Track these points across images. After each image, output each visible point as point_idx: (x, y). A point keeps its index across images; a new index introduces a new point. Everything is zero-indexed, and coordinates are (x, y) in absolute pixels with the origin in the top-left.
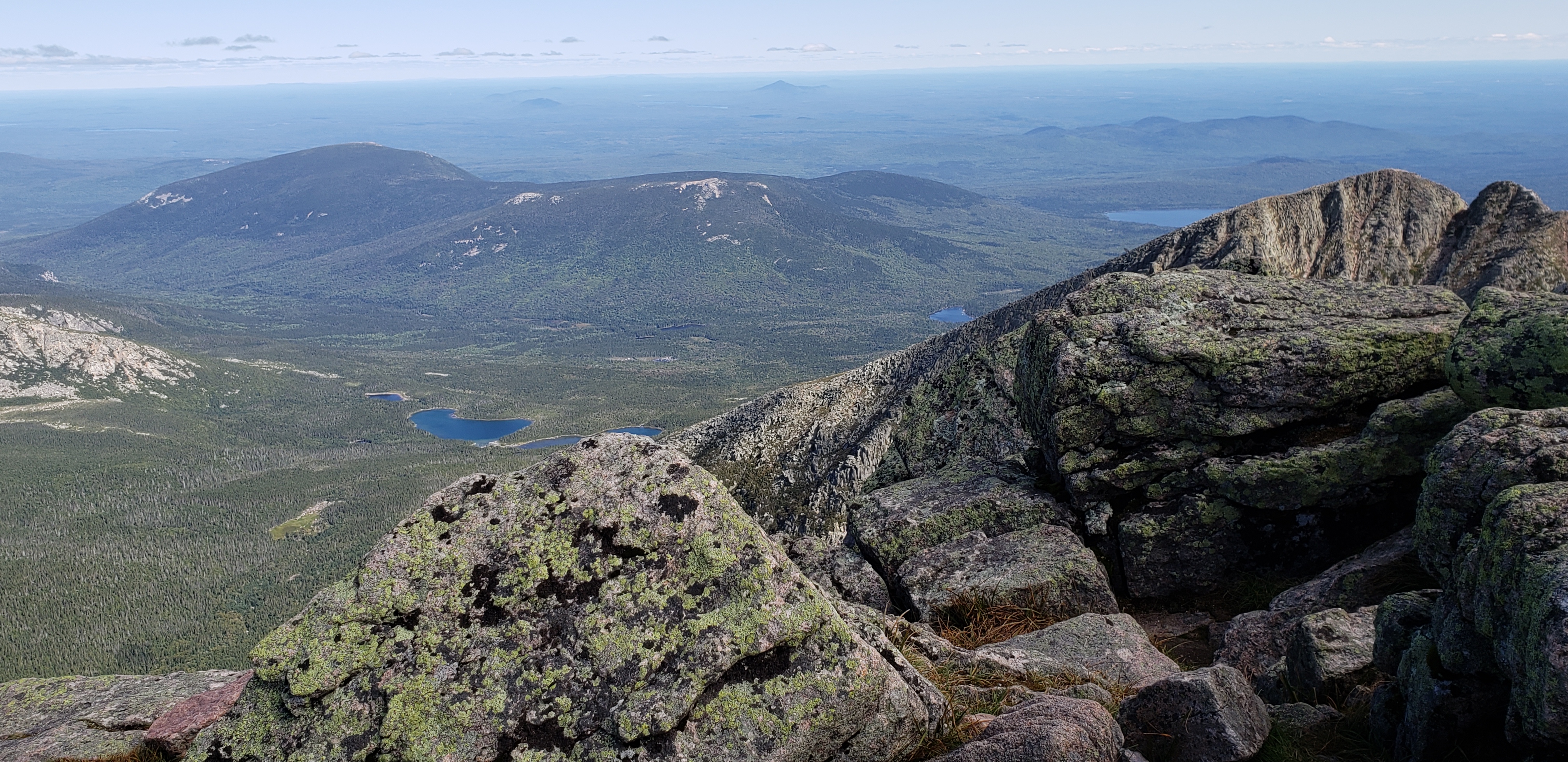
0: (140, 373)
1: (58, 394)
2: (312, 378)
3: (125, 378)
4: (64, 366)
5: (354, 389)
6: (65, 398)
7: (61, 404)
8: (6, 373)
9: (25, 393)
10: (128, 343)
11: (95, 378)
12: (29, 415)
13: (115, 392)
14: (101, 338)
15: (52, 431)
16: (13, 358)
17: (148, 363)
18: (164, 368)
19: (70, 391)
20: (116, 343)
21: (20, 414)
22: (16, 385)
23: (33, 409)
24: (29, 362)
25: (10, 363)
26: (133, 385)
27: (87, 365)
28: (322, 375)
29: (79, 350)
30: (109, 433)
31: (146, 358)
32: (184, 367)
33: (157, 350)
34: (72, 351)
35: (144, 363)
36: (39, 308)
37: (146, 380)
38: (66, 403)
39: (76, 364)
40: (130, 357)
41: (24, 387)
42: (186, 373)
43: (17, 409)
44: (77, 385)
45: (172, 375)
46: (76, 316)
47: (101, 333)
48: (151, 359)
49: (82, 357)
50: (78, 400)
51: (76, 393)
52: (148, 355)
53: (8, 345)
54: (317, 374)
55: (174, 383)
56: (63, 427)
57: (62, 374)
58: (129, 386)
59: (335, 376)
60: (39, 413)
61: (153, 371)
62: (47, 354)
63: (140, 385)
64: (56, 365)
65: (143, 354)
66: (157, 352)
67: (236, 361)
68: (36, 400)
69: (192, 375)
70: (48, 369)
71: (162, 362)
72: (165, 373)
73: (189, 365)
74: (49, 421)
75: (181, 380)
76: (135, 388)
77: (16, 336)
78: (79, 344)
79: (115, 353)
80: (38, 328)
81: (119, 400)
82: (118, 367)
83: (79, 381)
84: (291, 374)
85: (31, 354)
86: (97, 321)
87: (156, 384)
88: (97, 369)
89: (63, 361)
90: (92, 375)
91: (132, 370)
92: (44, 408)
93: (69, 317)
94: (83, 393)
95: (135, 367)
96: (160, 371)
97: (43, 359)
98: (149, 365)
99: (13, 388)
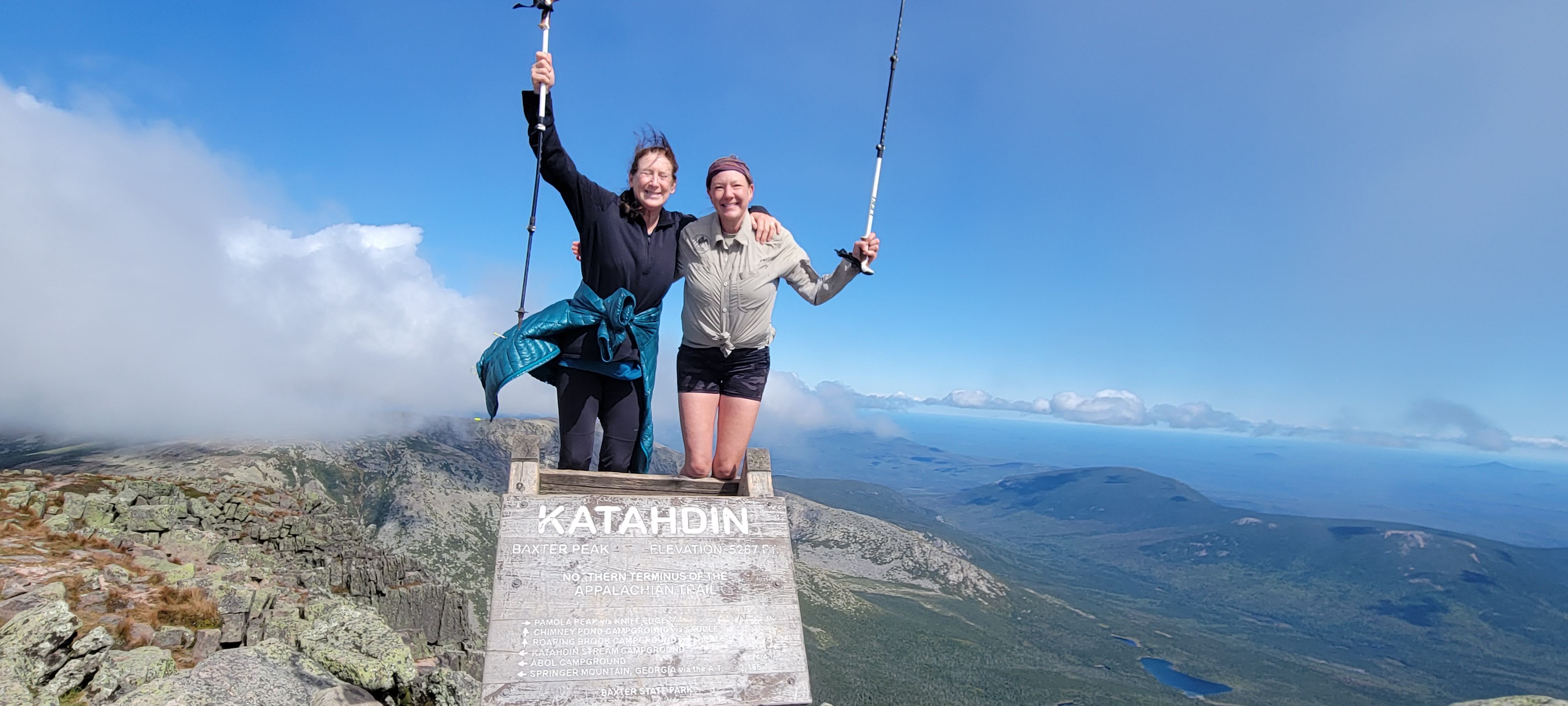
0: (975, 585)
1: (930, 587)
2: (1078, 615)
3: (967, 587)
4: (937, 571)
5: (1104, 629)
6: (934, 590)
7: (931, 593)
8: (908, 568)
9: (914, 582)
10: (972, 566)
11: (951, 582)
12: (914, 594)
13: (960, 594)
14: (958, 559)
15: (923, 608)
16: (912, 560)
17: (981, 581)
18: (989, 585)
19: (936, 587)
20: (966, 564)
21: (909, 594)
22: (911, 576)
23: (917, 592)
24: (920, 564)
25: (910, 563)
26: (970, 592)
27: (948, 573)
28: (1084, 614)
29: (945, 564)
30: (952, 617)
31: (980, 577)
32: (1001, 588)
33: (987, 574)
34: (942, 564)
35: (978, 580)
36: (931, 535)
37: (978, 590)
38: (933, 593)
39: (942, 572)
40: (972, 574)
41: (914, 578)
42: (1001, 592)
43: (908, 590)
44: (941, 585)
45: (993, 591)
46: (949, 544)
47: (959, 557)
48: (983, 578)
49: (946, 568)
50: (940, 593)
51: (940, 588)
52: (982, 576)
53: (912, 553)
54: (1081, 613)
55: (993, 597)
56: (929, 607)
57: (934, 576)
58: (968, 592)
59: (1092, 617)
60: (919, 595)
61: (983, 586)
62: (929, 562)
63: (974, 593)
64: (932, 570)
65: (979, 574)
66: (987, 575)
67: (1032, 591)
68: (918, 587)
69: (1005, 594)
70: (927, 571)
71: (989, 582)
72: (989, 589)
73: (1003, 587)
74: (923, 601)
75: (997, 595)
76: (971, 593)
77: (916, 548)
78: (946, 560)
79: (964, 570)
80: (928, 546)
81: (961, 599)
82: (964, 578)
83: (943, 582)
84: (1064, 608)
85: (922, 560)
86: (958, 549)
87: (983, 595)
88: (953, 577)
89: (936, 568)
90: (950, 581)
91: (971, 582)
92: (922, 593)
93: (945, 544)
94: (943, 589)
95: (973, 581)
96: (987, 587)
97: (926, 564)
98: (981, 582)
99: (909, 577)
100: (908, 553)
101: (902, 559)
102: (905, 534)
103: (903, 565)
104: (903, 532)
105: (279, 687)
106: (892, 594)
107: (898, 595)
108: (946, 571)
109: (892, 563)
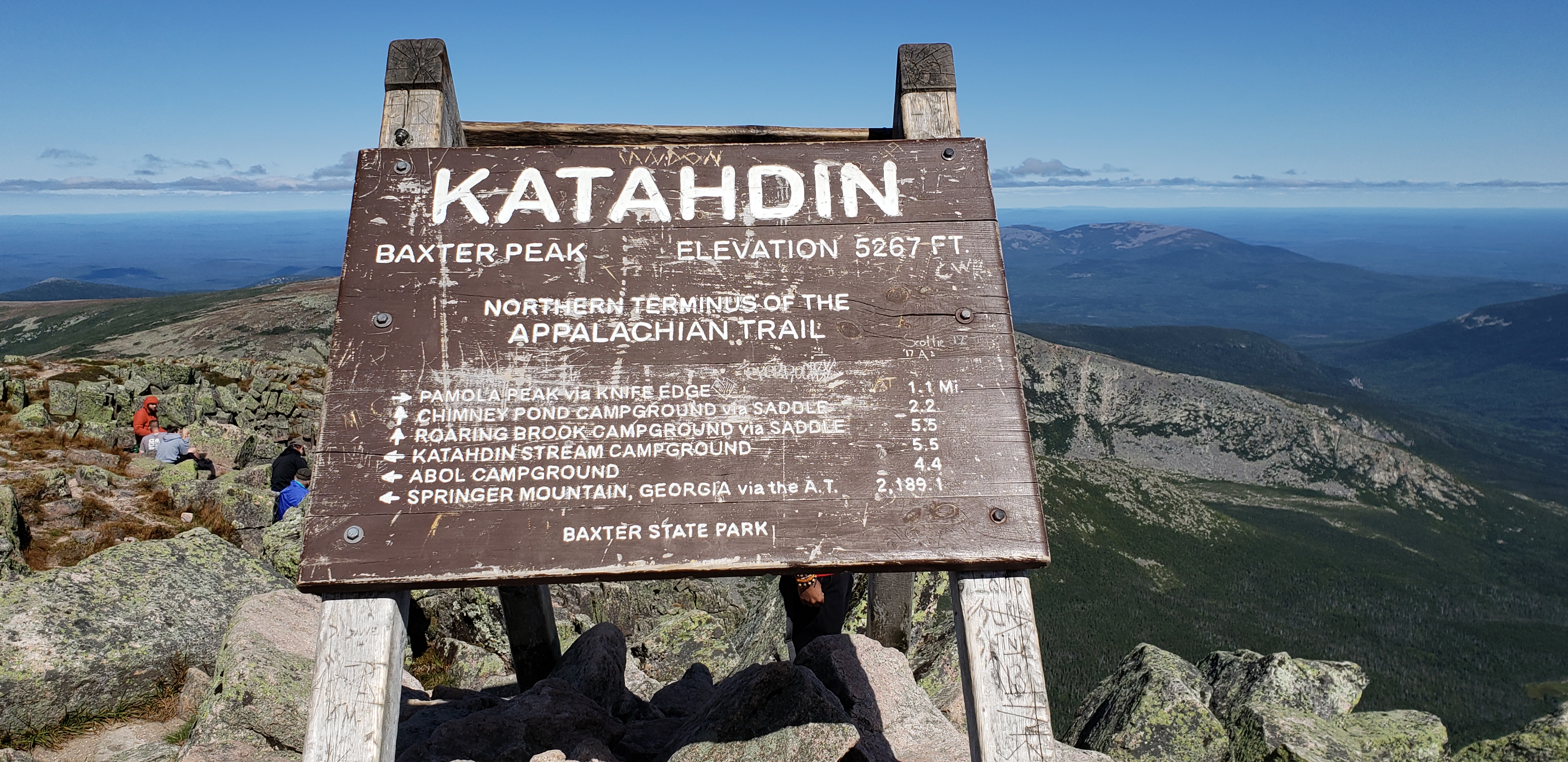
0: (1420, 489)
1: (1340, 494)
3: (1405, 492)
4: (1351, 468)
6: (1346, 499)
7: (1341, 503)
8: (1300, 465)
9: (1311, 486)
10: (1415, 458)
11: (1377, 486)
12: (1312, 507)
13: (1392, 504)
14: (1390, 449)
15: (1327, 526)
16: (1308, 452)
18: (1446, 489)
19: (1351, 493)
20: (1403, 455)
21: (1304, 505)
22: (1306, 477)
23: (1316, 502)
24: (1321, 458)
25: (1305, 457)
26: (1410, 499)
27: (1371, 472)
29: (1367, 456)
30: (1379, 541)
31: (1429, 476)
32: (1466, 493)
34: (1360, 456)
35: (1426, 480)
36: (1340, 411)
37: (1425, 498)
38: (1346, 503)
39: (1361, 469)
40: (1414, 472)
41: (1312, 481)
42: (1467, 498)
43: (1302, 499)
44: (1359, 489)
45: (1453, 498)
46: (1371, 424)
47: (1391, 444)
48: (1434, 478)
49: (1368, 463)
50: (1357, 503)
51: (1356, 496)
52: (1432, 474)
53: (1307, 440)
55: (1452, 507)
56: (1338, 525)
57: (1347, 475)
58: (1407, 500)
60: (1320, 507)
61: (1434, 490)
62: (1338, 453)
63: (1418, 501)
64: (1344, 466)
65: (1427, 472)
66: (1442, 473)
67: (1526, 499)
68: (1320, 495)
69: (1474, 503)
70: (1336, 469)
71: (1444, 483)
72: (1445, 494)
73: (1471, 492)
74: (1327, 517)
75: (1461, 505)
76: (1412, 503)
77: (1314, 432)
78: (1368, 451)
79: (1401, 466)
80: (1335, 429)
81: (1395, 512)
82: (1400, 479)
83: (1362, 485)
85: (1325, 452)
86: (1390, 432)
87: (1434, 504)
88: (1379, 477)
89: (1350, 463)
90: (1374, 483)
91: (1414, 485)
92: (1325, 503)
93: (1365, 424)
94: (1363, 497)
95: (1417, 482)
96: (1442, 492)
97: (1334, 458)
98: (1431, 484)
99: (1303, 479)
100: (1301, 440)
101: (1290, 449)
102: (1296, 411)
103: (1292, 461)
104: (1292, 406)
105: (199, 599)
106: (1274, 506)
107: (1284, 508)
108: (1367, 467)
109: (1274, 457)
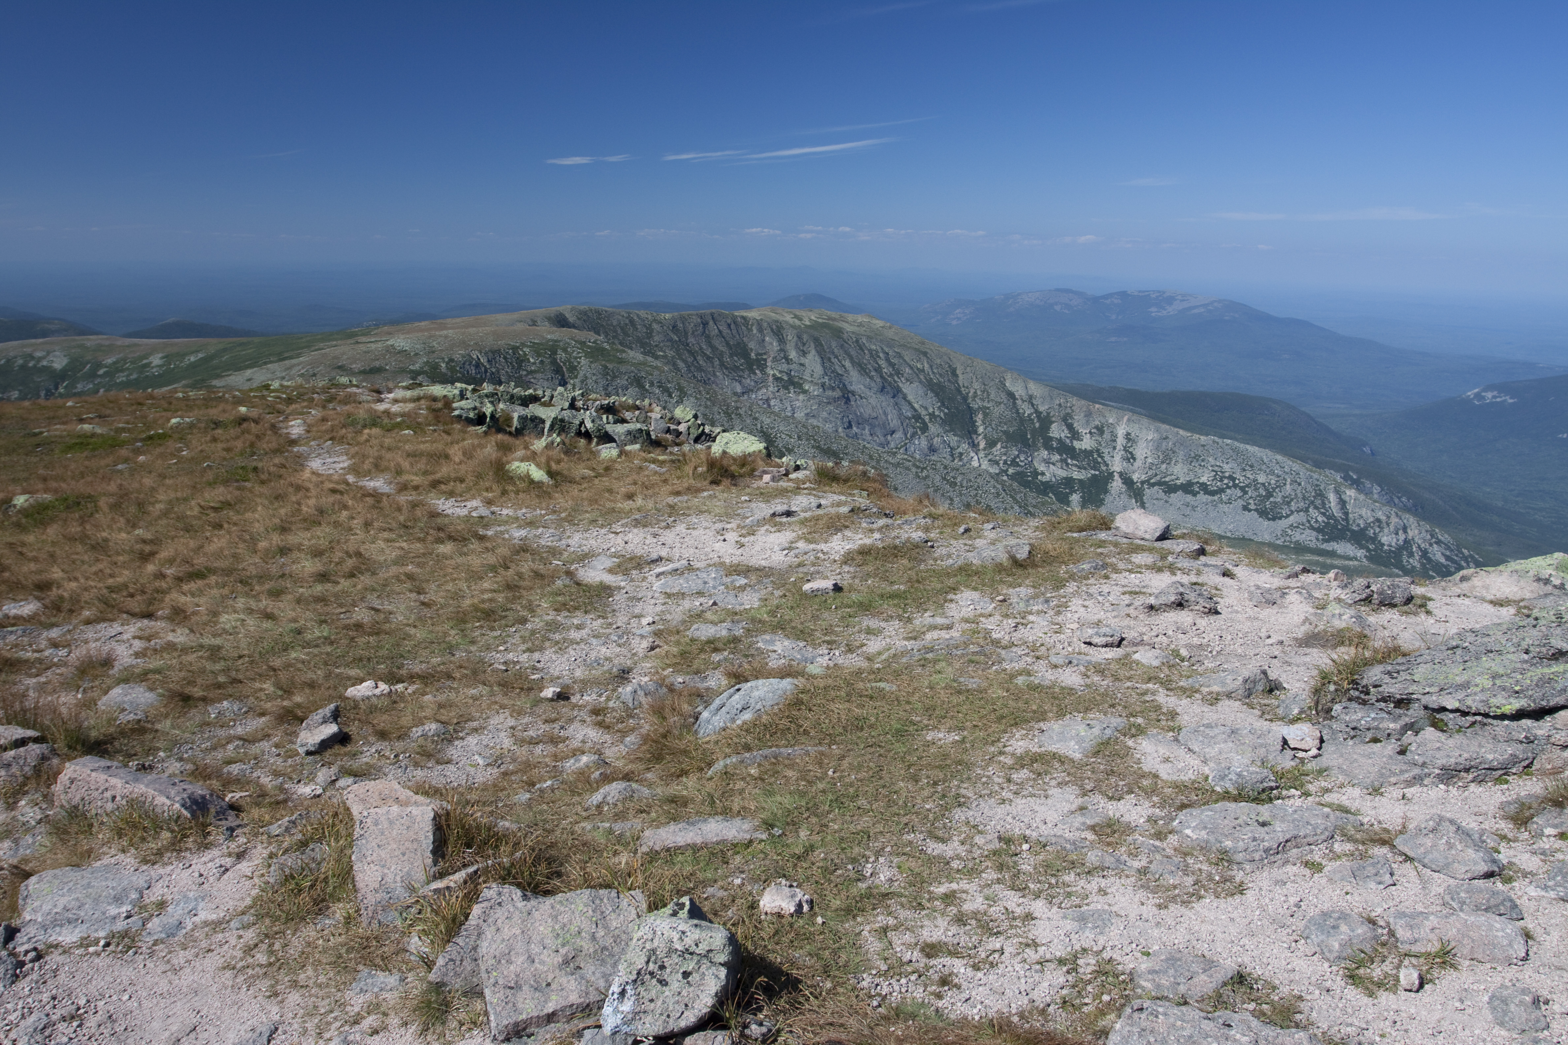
0: (1425, 553)
1: (1352, 554)
4: (1362, 532)
6: (1356, 559)
7: (1351, 563)
8: (1316, 526)
9: (1325, 546)
10: (1421, 523)
14: (1399, 514)
16: (1324, 514)
18: (1448, 553)
19: (1360, 553)
20: (1411, 520)
22: (1321, 537)
23: (1329, 561)
24: (1336, 520)
25: (1320, 519)
27: (1381, 534)
29: (1378, 520)
31: (1434, 540)
34: (1372, 519)
35: (1431, 545)
36: (1355, 477)
37: (1429, 560)
38: (1356, 563)
39: (1372, 531)
40: (1420, 536)
41: (1325, 541)
43: (1316, 558)
44: (1368, 550)
46: (1383, 490)
47: (1400, 509)
48: (1438, 542)
49: (1379, 527)
51: (1366, 556)
52: (1437, 538)
53: (1324, 504)
57: (1359, 537)
62: (1351, 517)
63: (1423, 565)
64: (1356, 529)
65: (1432, 536)
66: (1445, 537)
68: (1332, 554)
70: (1349, 530)
71: (1448, 548)
72: (1448, 558)
73: (1471, 556)
76: (1417, 565)
77: (1330, 496)
78: (1380, 515)
79: (1409, 531)
80: (1350, 493)
82: (1406, 541)
85: (1338, 514)
86: (1399, 498)
88: (1389, 540)
89: (1362, 526)
90: (1383, 545)
91: (1419, 546)
93: (1377, 491)
94: (1372, 558)
95: (1423, 546)
97: (1347, 519)
99: (1317, 539)
100: (1318, 502)
101: (1307, 510)
102: (1315, 476)
103: (1309, 521)
104: (1311, 471)
109: (1292, 518)
